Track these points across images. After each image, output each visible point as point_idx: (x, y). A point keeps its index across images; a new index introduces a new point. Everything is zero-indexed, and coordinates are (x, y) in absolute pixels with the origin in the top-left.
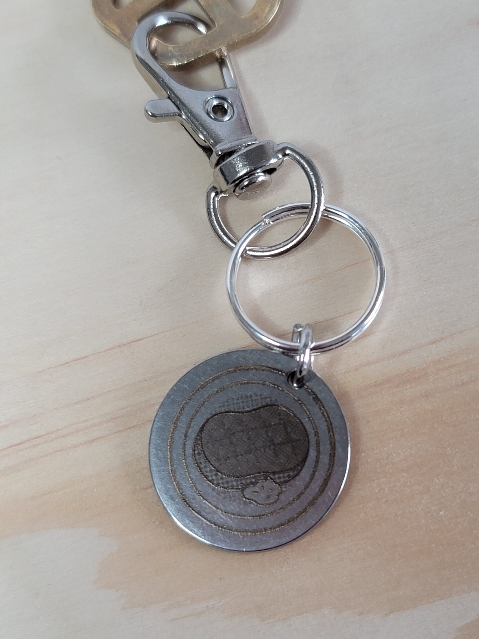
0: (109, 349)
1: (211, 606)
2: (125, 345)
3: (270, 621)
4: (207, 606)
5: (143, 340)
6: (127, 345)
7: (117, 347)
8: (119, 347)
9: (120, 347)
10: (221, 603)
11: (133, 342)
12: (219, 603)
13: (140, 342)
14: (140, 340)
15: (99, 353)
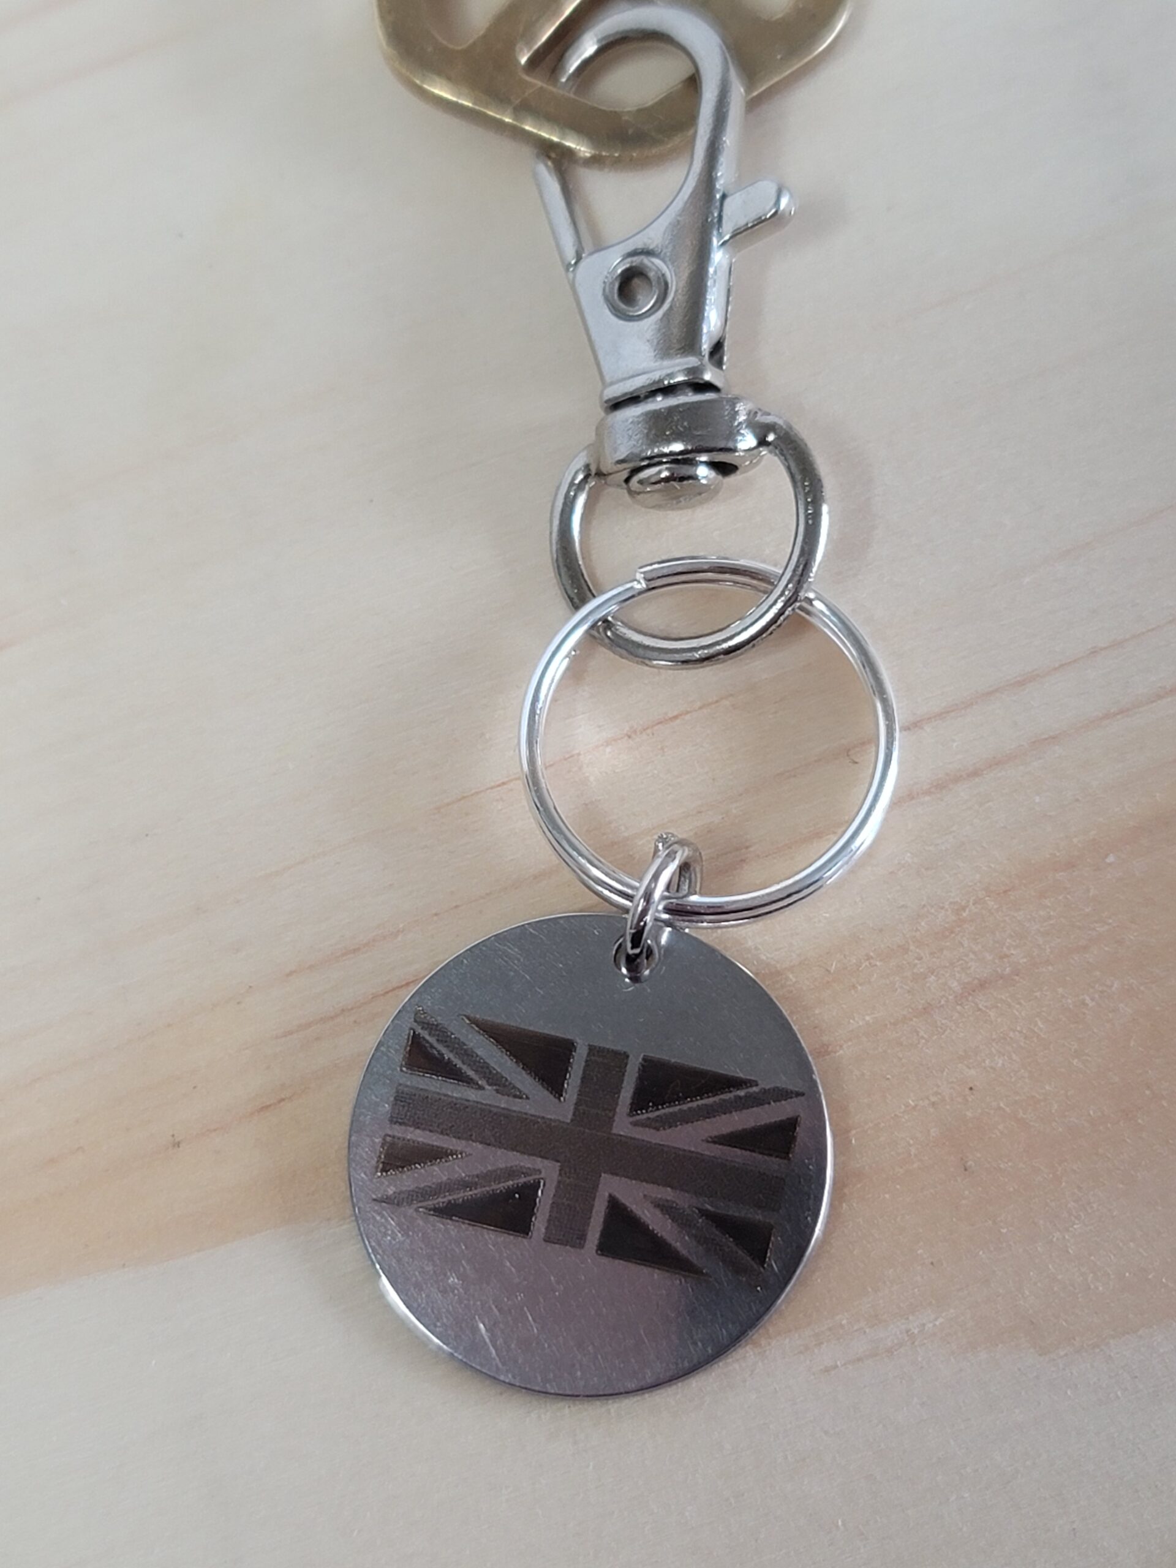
0: (602, 745)
1: (916, 1331)
2: (641, 732)
3: (1062, 1353)
4: (907, 1331)
6: (649, 731)
8: (626, 738)
9: (629, 737)
10: (940, 1320)
12: (936, 1319)
13: (678, 721)
14: (676, 717)
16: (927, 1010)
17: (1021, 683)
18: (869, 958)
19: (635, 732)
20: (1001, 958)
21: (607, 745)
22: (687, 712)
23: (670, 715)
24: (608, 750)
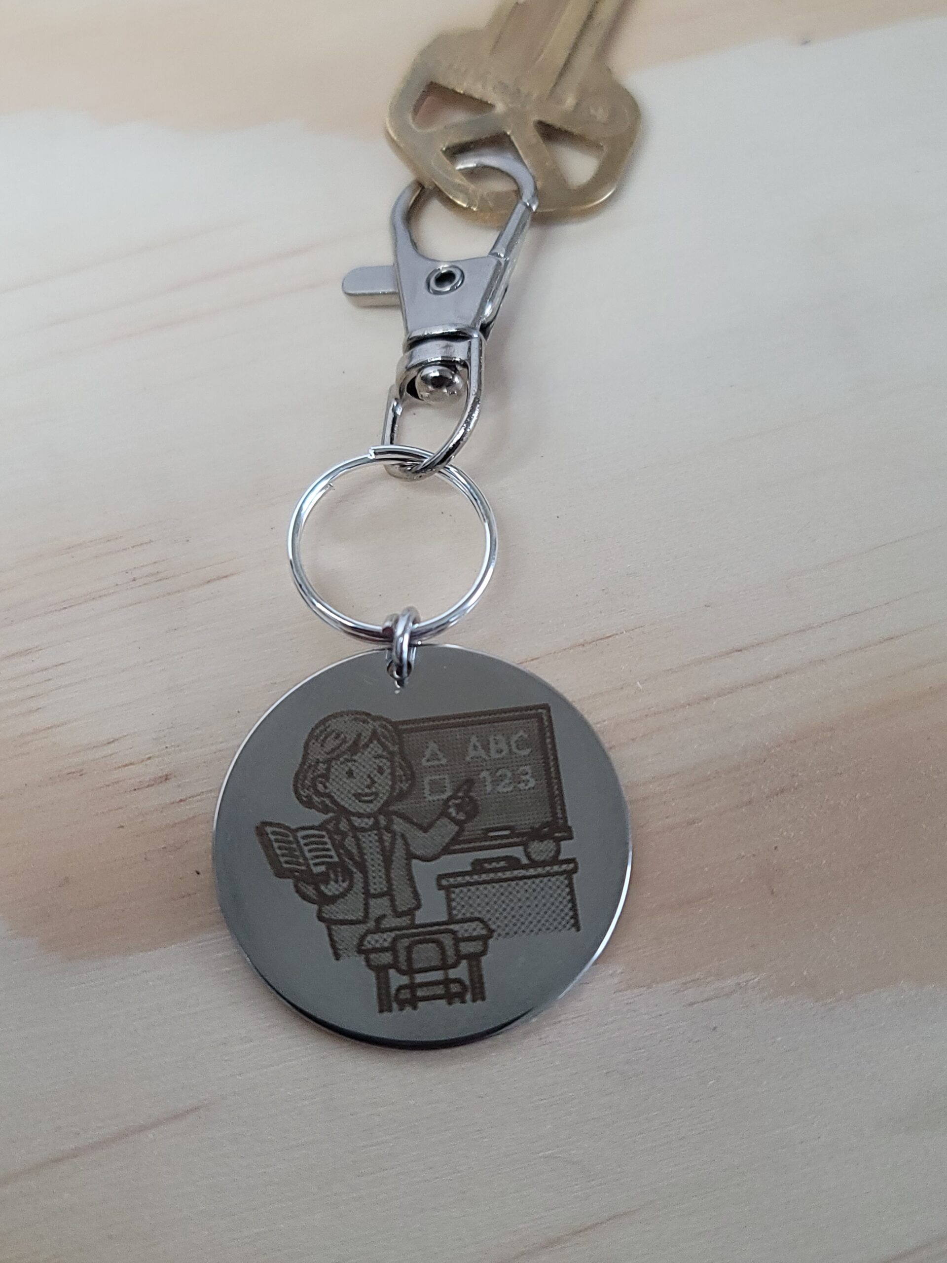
0: (568, 648)
2: (590, 643)
5: (614, 636)
6: (594, 643)
7: (579, 645)
9: (583, 645)
11: (601, 639)
13: (611, 639)
14: (610, 636)
15: (555, 653)
16: (750, 802)
17: (804, 631)
18: (717, 772)
19: (587, 643)
20: (793, 776)
21: (570, 649)
22: (617, 634)
23: (608, 635)
24: (572, 651)
